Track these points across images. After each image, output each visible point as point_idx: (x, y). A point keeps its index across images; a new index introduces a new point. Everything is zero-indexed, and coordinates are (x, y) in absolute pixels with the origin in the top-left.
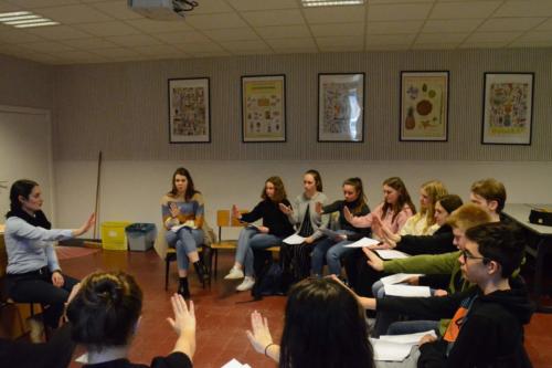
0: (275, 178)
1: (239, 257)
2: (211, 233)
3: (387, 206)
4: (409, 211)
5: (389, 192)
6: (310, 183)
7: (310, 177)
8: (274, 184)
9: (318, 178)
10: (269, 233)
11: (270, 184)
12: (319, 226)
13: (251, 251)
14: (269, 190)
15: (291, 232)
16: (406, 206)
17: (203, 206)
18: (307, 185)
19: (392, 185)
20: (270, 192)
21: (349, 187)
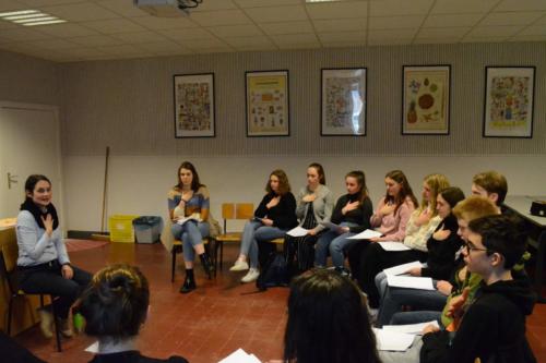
0: (279, 172)
1: (244, 249)
2: (216, 225)
3: (389, 198)
4: (411, 203)
5: (391, 185)
6: (313, 176)
7: (313, 170)
9: (321, 172)
10: (274, 225)
11: (274, 178)
12: (322, 218)
13: (256, 243)
14: (273, 183)
15: (295, 225)
17: (208, 199)
18: (310, 178)
19: (393, 178)
20: (275, 185)
21: (351, 179)
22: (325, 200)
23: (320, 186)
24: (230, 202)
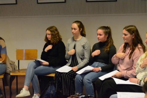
0: (51, 28)
3: (126, 45)
6: (75, 29)
7: (75, 25)
8: (51, 31)
9: (81, 26)
11: (48, 32)
12: (82, 59)
14: (48, 36)
16: (139, 46)
18: (73, 31)
19: (129, 31)
20: (49, 37)
21: (101, 31)
22: (84, 47)
23: (80, 37)
24: (20, 48)
